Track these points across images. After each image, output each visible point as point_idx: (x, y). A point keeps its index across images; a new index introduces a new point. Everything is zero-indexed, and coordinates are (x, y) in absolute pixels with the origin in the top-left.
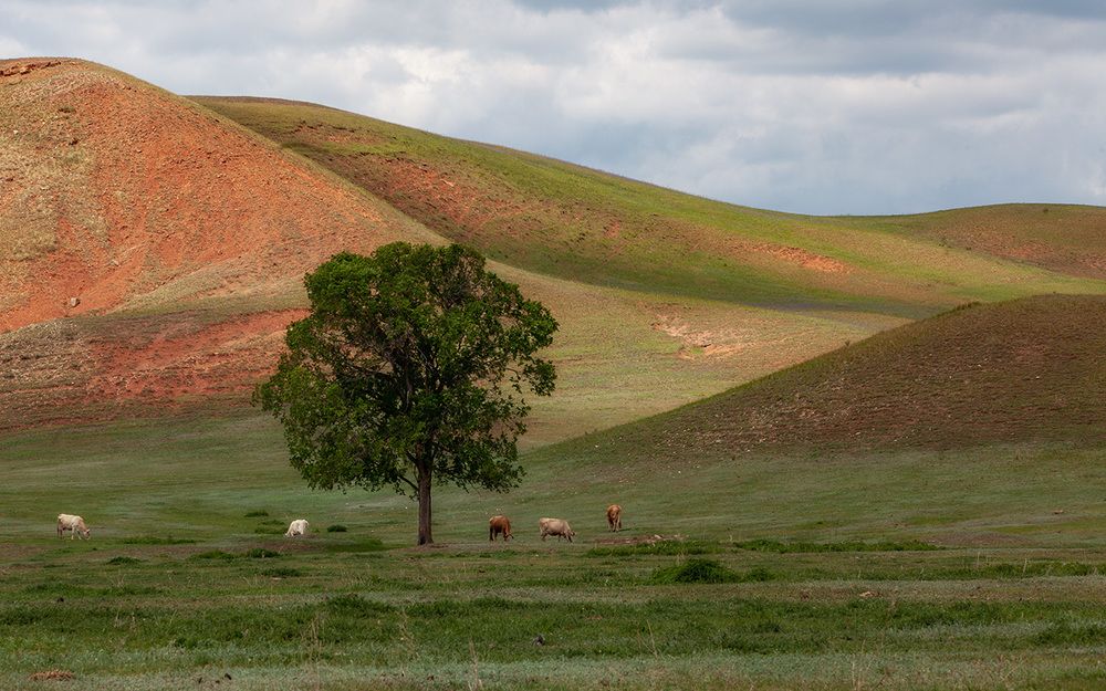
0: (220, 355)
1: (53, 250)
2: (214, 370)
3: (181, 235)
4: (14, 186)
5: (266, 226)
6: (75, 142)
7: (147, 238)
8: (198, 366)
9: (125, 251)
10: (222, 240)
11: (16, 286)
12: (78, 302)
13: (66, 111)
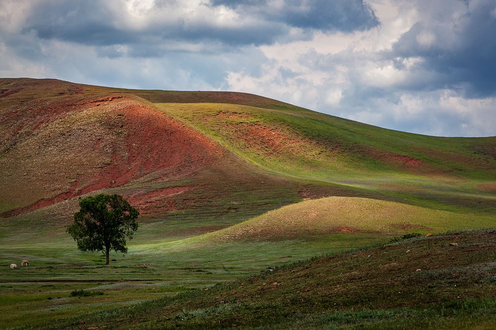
0: (150, 202)
1: (109, 164)
2: (146, 207)
3: (152, 159)
4: (100, 141)
5: (180, 156)
6: (122, 126)
7: (141, 160)
8: (142, 206)
9: (133, 165)
10: (165, 161)
11: (96, 176)
12: (115, 182)
13: (120, 115)
